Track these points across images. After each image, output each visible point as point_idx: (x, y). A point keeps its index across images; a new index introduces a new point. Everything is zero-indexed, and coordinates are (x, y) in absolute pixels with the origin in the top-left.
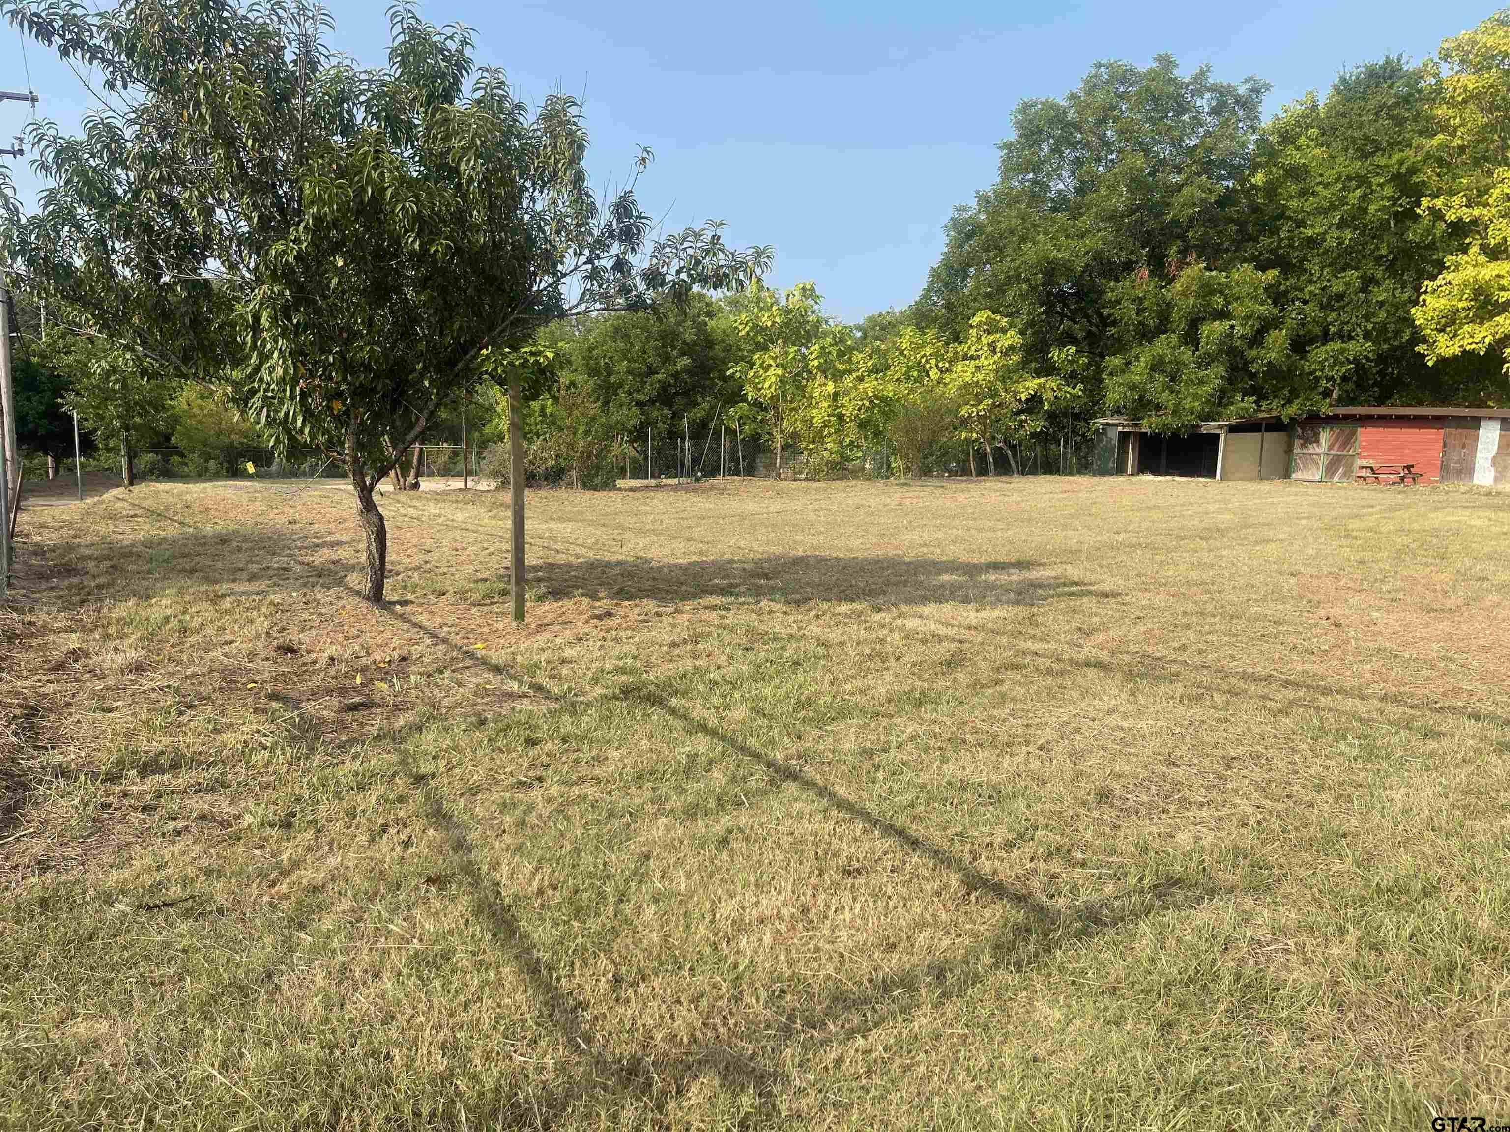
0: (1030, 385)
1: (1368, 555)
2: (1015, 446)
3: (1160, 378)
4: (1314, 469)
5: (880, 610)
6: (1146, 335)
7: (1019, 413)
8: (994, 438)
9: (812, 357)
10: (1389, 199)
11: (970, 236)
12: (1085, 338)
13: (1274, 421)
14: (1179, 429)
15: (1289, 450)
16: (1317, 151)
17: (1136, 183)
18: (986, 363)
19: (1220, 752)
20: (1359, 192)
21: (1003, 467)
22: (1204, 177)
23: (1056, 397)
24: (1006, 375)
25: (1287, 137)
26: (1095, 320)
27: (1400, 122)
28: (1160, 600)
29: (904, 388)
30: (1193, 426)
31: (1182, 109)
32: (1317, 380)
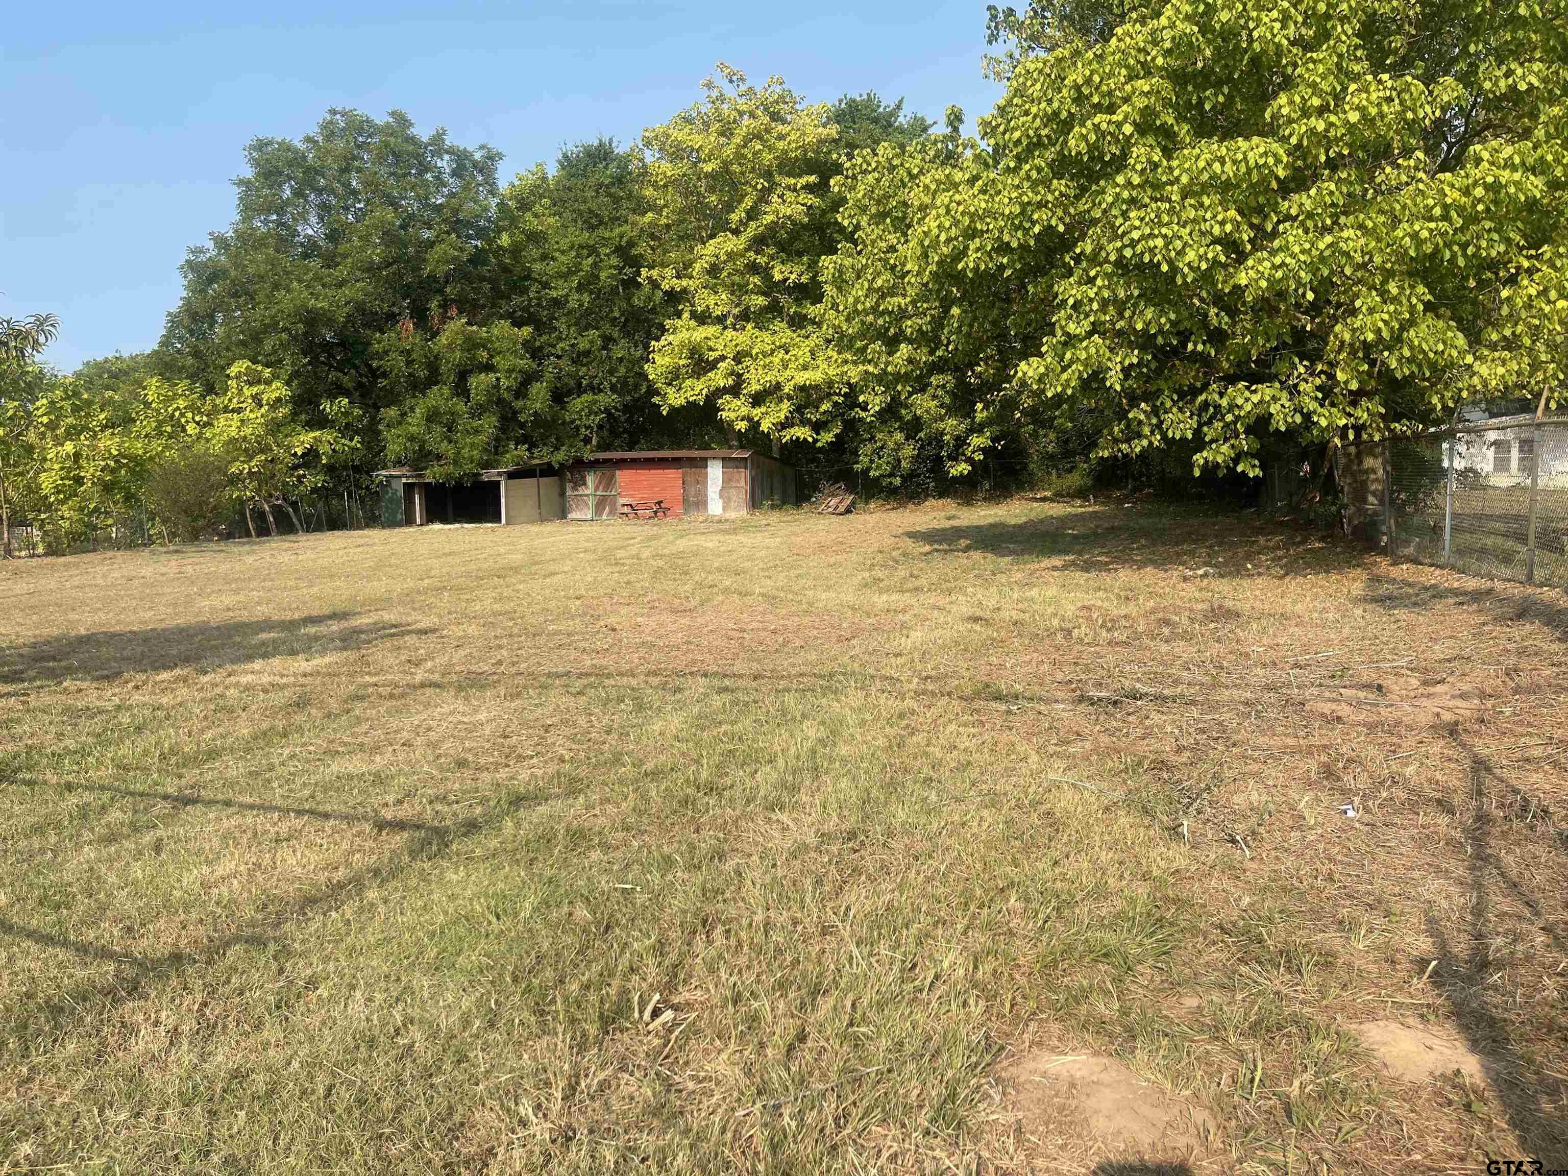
0: (303, 440)
1: (632, 578)
2: (296, 503)
3: (438, 429)
4: (586, 509)
5: (206, 673)
6: (419, 386)
7: (296, 467)
8: (271, 496)
9: (39, 413)
10: (615, 267)
11: (211, 280)
12: (356, 389)
13: (546, 467)
14: (461, 477)
15: (562, 494)
16: (551, 220)
17: (389, 237)
18: (252, 416)
19: (540, 723)
20: (590, 260)
21: (285, 526)
22: (453, 236)
23: (334, 450)
24: (274, 428)
25: (524, 205)
26: (364, 370)
27: (616, 200)
28: (473, 630)
29: (156, 446)
30: (475, 475)
31: (424, 168)
32: (577, 428)
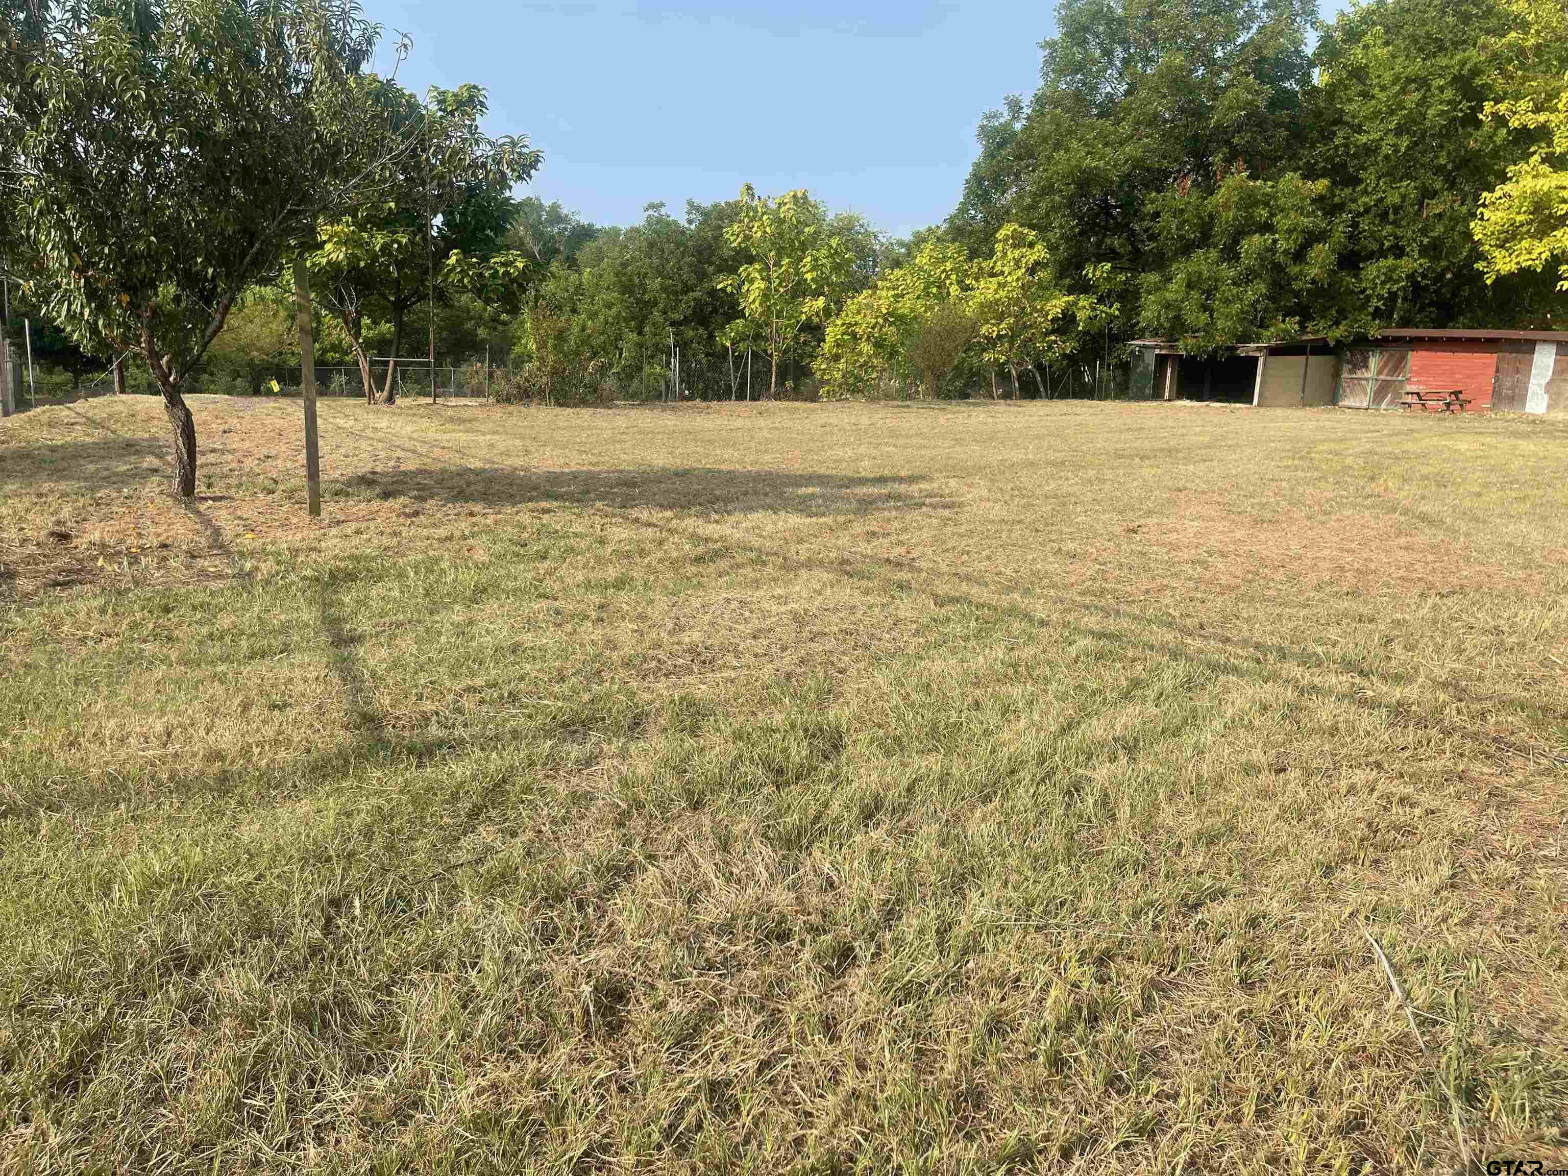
0: (1059, 303)
2: (1045, 369)
3: (1196, 295)
4: (1362, 396)
7: (1049, 333)
10: (1449, 103)
11: (1001, 146)
13: (1321, 344)
15: (1337, 375)
16: (1381, 51)
17: (1177, 84)
18: (1010, 279)
20: (1417, 96)
22: (1253, 77)
23: (1090, 317)
25: (1352, 34)
27: (1467, 19)
30: (1230, 349)
32: (1368, 299)
